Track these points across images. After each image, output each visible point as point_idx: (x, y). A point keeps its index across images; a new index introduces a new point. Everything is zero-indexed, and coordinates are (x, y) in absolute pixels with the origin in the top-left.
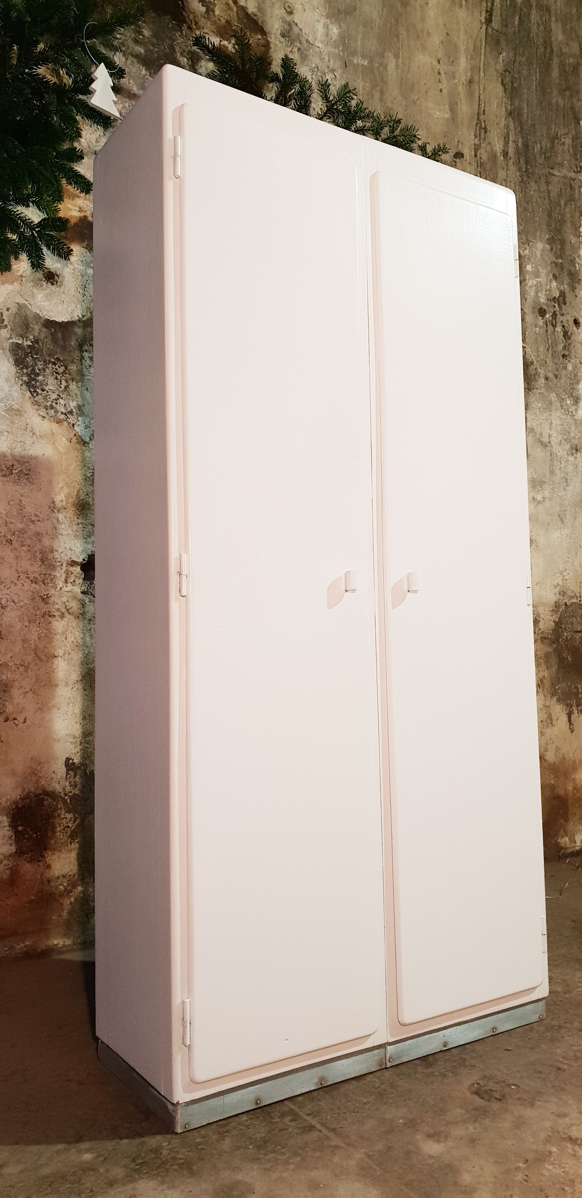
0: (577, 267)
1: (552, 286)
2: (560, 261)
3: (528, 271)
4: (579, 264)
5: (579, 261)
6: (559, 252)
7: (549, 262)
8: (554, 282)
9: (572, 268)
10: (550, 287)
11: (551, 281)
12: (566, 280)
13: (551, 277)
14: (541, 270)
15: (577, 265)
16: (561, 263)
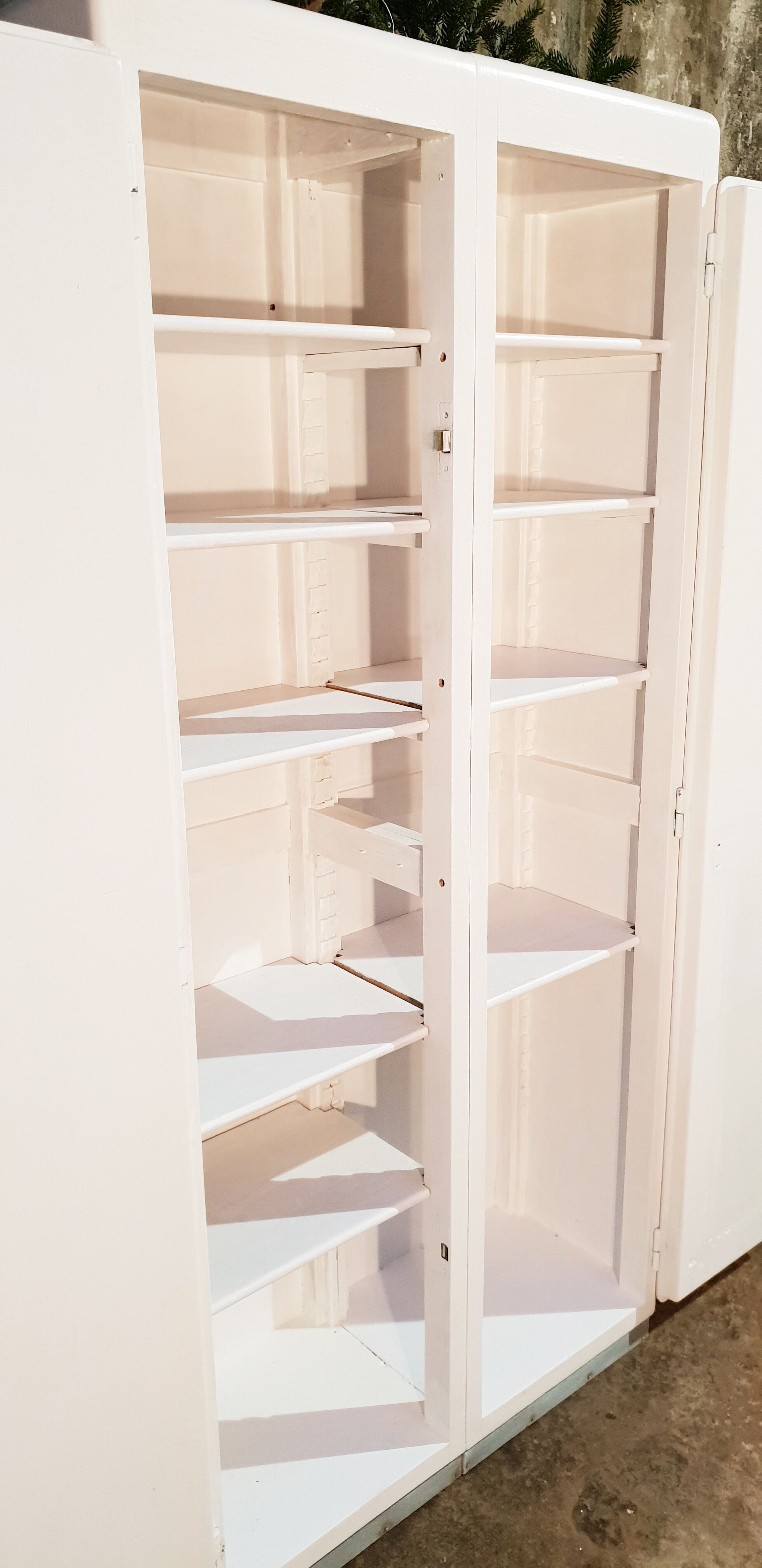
0: (724, 46)
1: (683, 87)
2: (699, 36)
3: (648, 61)
4: (725, 38)
5: (726, 34)
6: (698, 19)
7: (682, 40)
8: (686, 78)
9: (715, 48)
10: (680, 89)
11: (681, 78)
12: (704, 71)
13: (683, 68)
14: (668, 56)
15: (722, 42)
16: (700, 40)
